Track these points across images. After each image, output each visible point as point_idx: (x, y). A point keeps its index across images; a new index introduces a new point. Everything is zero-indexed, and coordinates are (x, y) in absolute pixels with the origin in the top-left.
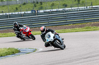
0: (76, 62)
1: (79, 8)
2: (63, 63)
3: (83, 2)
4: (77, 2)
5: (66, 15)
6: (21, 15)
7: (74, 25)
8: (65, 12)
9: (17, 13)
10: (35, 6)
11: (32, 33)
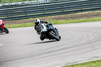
1: (39, 1)
5: (26, 9)
8: (25, 5)
11: (5, 26)
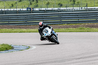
0: (69, 62)
1: (74, 8)
2: (55, 62)
3: (78, 3)
4: (72, 2)
5: (61, 15)
6: (16, 12)
7: (69, 25)
8: (61, 11)
9: (12, 10)
10: (31, 4)
